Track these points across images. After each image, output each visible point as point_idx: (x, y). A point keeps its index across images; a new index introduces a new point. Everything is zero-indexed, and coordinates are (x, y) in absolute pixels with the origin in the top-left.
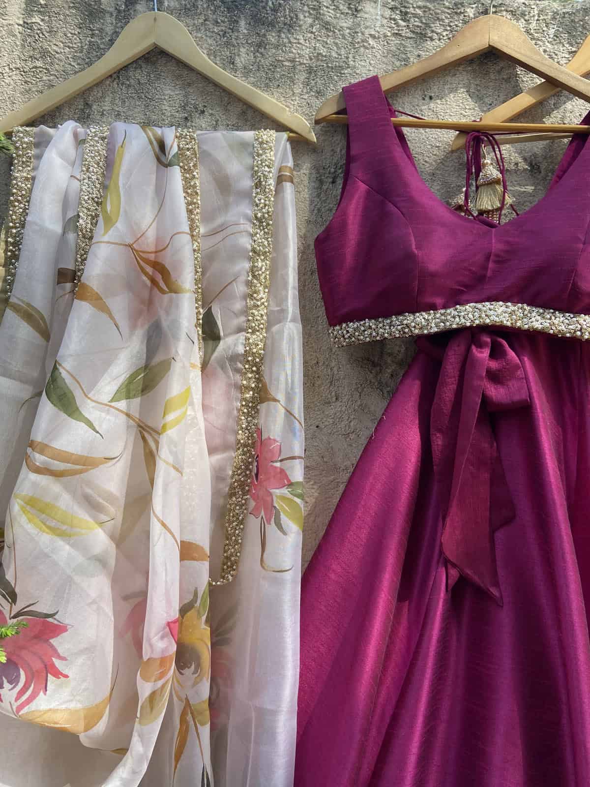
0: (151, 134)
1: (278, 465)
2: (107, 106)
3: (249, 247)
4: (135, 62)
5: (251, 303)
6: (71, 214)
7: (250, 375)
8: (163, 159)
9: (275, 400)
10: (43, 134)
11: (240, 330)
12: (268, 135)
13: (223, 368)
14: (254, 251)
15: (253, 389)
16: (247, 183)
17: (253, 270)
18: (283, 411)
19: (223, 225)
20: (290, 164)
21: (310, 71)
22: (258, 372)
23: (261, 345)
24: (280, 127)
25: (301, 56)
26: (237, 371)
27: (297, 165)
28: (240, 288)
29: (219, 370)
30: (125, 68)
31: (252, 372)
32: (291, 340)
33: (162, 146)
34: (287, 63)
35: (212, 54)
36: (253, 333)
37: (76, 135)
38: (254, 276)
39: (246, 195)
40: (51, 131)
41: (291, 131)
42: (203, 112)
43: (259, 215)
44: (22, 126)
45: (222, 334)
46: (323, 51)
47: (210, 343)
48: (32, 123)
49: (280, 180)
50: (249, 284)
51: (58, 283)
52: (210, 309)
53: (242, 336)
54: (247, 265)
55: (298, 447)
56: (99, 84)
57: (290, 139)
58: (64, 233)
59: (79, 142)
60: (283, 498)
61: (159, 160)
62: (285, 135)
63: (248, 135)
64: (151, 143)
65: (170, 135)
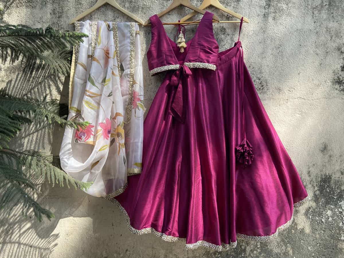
0: (106, 23)
1: (138, 97)
2: (96, 16)
3: (130, 49)
4: (102, 6)
5: (131, 62)
6: (90, 43)
7: (131, 78)
8: (109, 29)
9: (137, 83)
10: (82, 24)
11: (129, 68)
12: (133, 23)
13: (125, 77)
14: (131, 50)
15: (132, 81)
16: (129, 35)
17: (131, 54)
18: (138, 86)
19: (124, 44)
20: (139, 30)
21: (142, 8)
22: (133, 78)
23: (133, 72)
24: (136, 22)
25: (140, 5)
26: (129, 77)
27: (140, 30)
28: (128, 59)
29: (124, 77)
30: (100, 7)
31: (132, 78)
32: (140, 70)
33: (109, 26)
34: (137, 6)
35: (120, 4)
36: (131, 69)
37: (89, 24)
38: (131, 56)
39: (129, 37)
40: (84, 23)
41: (139, 23)
42: (118, 18)
43: (132, 42)
44: (77, 21)
45: (125, 69)
46: (145, 4)
47: (122, 71)
48: (78, 21)
49: (136, 34)
50: (130, 58)
51: (88, 58)
52: (122, 64)
53: (129, 70)
54: (130, 53)
55: (142, 93)
56: (94, 11)
57: (138, 24)
58: (89, 47)
59: (91, 25)
60: (139, 103)
61: (108, 29)
62: (137, 23)
63: (129, 23)
64: (107, 25)
65: (111, 24)
